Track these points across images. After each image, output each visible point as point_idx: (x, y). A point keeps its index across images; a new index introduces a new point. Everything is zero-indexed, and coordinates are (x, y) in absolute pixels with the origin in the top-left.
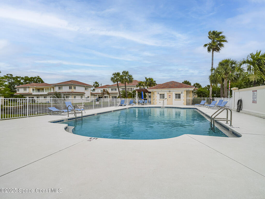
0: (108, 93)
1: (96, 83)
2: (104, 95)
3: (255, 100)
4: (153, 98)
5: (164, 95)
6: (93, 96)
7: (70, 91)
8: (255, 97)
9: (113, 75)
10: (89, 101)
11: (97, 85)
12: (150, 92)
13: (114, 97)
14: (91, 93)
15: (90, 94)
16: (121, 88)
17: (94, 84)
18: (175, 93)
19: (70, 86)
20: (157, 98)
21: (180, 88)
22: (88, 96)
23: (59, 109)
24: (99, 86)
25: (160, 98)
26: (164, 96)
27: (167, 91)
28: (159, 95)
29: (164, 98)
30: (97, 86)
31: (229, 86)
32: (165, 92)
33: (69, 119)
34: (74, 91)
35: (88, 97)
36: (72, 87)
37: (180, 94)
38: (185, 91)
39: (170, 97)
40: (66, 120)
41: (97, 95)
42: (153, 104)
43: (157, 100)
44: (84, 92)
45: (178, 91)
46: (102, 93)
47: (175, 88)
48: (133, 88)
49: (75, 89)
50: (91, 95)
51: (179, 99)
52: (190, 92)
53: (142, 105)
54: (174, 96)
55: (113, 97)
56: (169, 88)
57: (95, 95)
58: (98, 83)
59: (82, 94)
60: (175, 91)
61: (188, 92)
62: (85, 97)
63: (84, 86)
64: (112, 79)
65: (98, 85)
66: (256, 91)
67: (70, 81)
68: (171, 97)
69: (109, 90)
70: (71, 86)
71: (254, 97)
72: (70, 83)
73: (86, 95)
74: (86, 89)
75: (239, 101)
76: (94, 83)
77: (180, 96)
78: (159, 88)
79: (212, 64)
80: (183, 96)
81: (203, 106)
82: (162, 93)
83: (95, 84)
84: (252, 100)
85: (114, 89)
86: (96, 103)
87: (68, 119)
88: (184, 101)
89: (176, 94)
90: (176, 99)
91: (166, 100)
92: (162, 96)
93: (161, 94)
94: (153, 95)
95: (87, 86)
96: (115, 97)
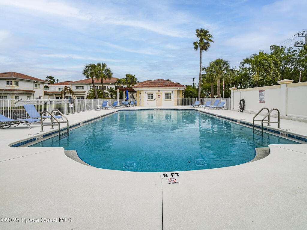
0: (72, 92)
1: (50, 77)
2: (65, 95)
3: (263, 99)
4: (140, 99)
5: (153, 94)
6: (48, 96)
7: (9, 87)
8: (263, 97)
9: (86, 67)
10: (42, 104)
11: (52, 80)
12: (136, 92)
13: (80, 97)
14: (44, 91)
15: (43, 93)
16: (90, 86)
17: (47, 79)
18: (165, 92)
19: (8, 80)
20: (144, 99)
21: (170, 87)
22: (40, 95)
23: (14, 119)
24: (55, 83)
25: (148, 98)
26: (153, 96)
27: (157, 90)
28: (147, 95)
29: (153, 98)
30: (51, 82)
31: (223, 86)
32: (153, 91)
33: (45, 136)
34: (16, 88)
35: (39, 97)
36: (13, 82)
37: (170, 94)
38: (175, 90)
39: (159, 98)
40: (39, 137)
41: (53, 95)
42: (140, 105)
43: (144, 101)
44: (33, 90)
45: (168, 90)
46: (62, 93)
47: (164, 87)
48: (107, 86)
49: (17, 85)
50: (45, 94)
51: (170, 99)
52: (180, 92)
53: (128, 107)
54: (164, 96)
55: (77, 97)
56: (159, 87)
57: (50, 95)
58: (53, 78)
59: (30, 93)
60: (165, 91)
61: (178, 91)
62: (35, 97)
63: (33, 82)
64: (85, 73)
65: (54, 80)
66: (264, 91)
67: (8, 73)
68: (161, 97)
69: (73, 89)
70: (11, 80)
71: (261, 97)
72: (8, 76)
73: (36, 95)
74: (36, 86)
75: (241, 101)
76: (47, 77)
77: (170, 96)
78: (147, 87)
79: (201, 63)
80: (174, 96)
81: (198, 107)
82: (150, 92)
83: (49, 79)
84: (258, 100)
85: (80, 86)
86: (69, 106)
87: (43, 136)
88: (174, 102)
89: (166, 94)
90: (167, 99)
91: (155, 100)
92: (151, 96)
93: (150, 94)
94: (139, 95)
95: (37, 82)
96: (82, 97)
